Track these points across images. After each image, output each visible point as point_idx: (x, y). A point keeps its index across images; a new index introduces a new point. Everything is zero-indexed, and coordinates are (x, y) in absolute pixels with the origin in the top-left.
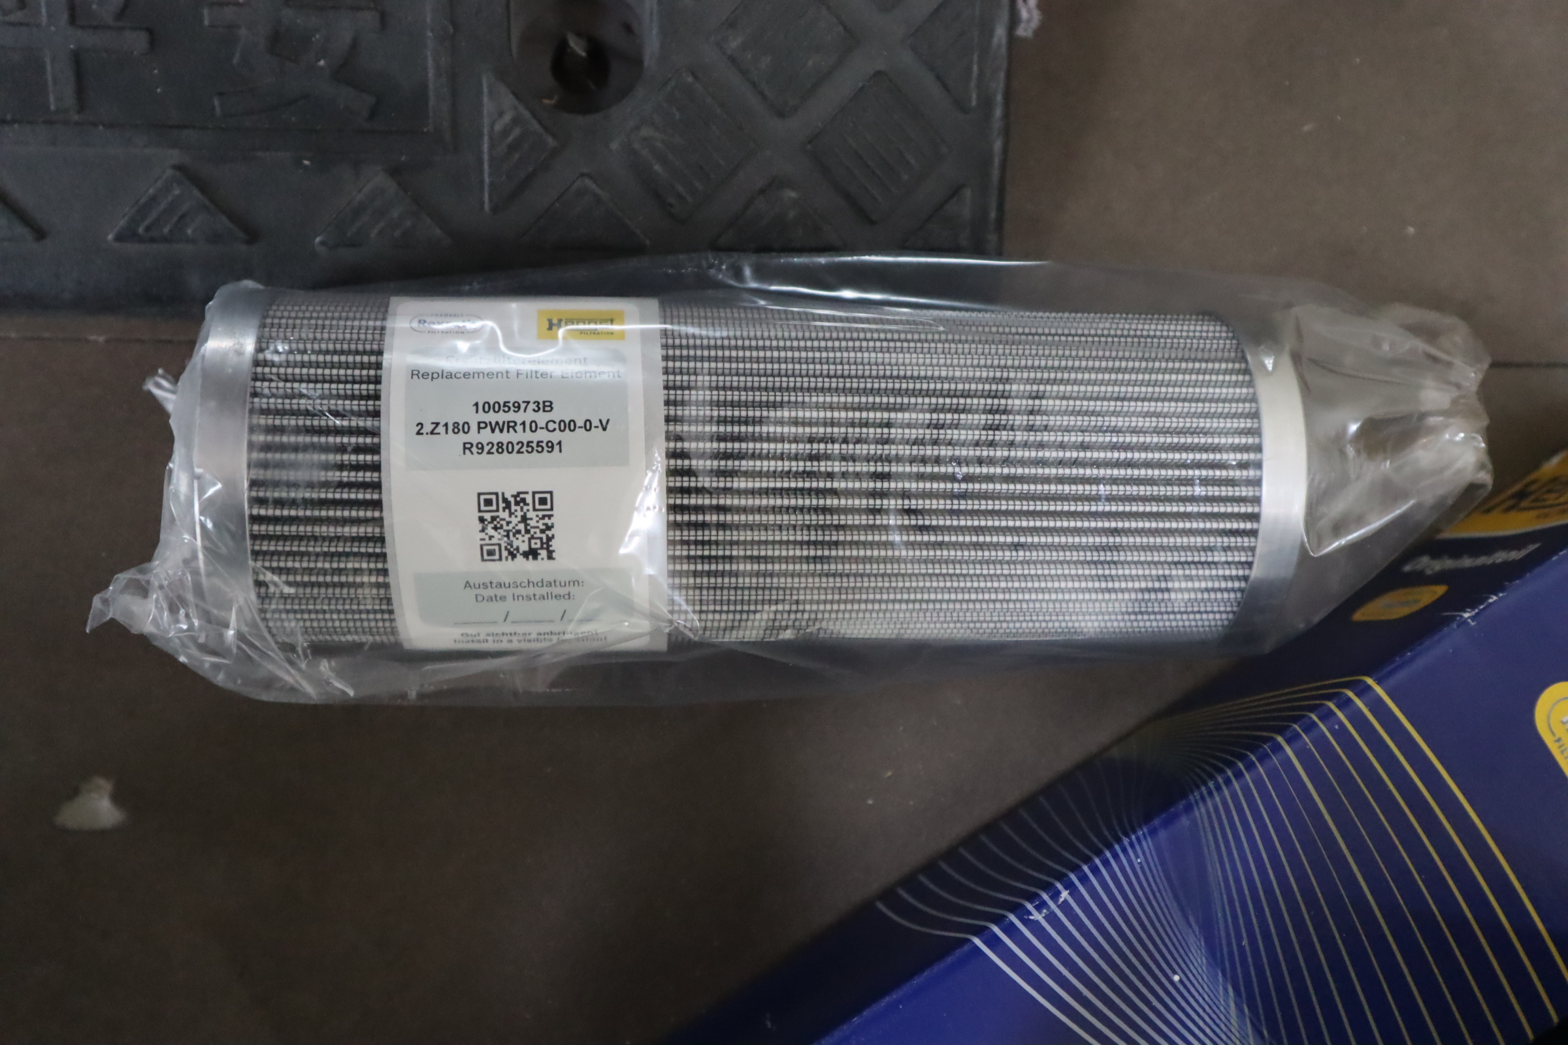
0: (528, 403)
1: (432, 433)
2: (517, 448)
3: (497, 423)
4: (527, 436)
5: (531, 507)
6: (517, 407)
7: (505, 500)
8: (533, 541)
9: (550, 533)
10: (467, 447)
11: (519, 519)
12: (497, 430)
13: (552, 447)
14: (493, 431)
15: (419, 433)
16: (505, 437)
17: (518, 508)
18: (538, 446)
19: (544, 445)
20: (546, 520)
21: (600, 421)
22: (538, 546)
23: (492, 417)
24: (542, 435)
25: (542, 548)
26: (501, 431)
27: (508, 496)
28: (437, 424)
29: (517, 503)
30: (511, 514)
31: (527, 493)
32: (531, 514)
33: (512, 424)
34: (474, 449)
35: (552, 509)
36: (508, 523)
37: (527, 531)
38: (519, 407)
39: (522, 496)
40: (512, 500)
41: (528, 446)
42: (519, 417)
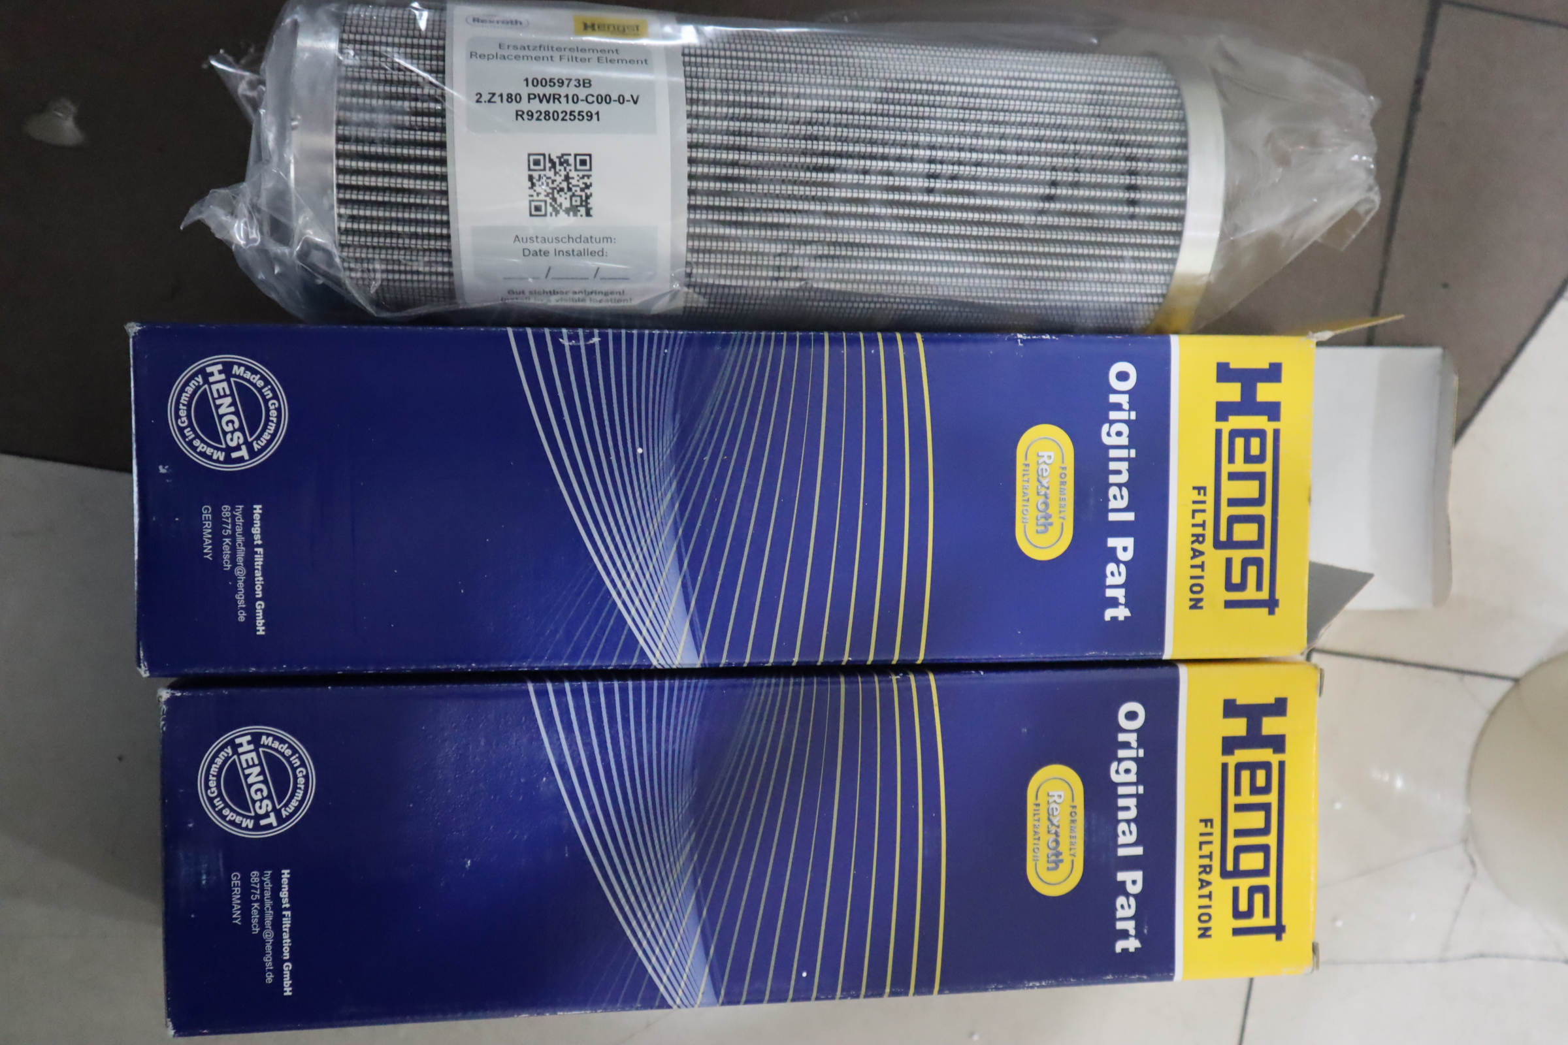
0: (570, 80)
1: (489, 101)
2: (561, 116)
3: (544, 95)
4: (570, 107)
5: (572, 168)
6: (561, 83)
7: (551, 161)
8: (574, 199)
9: (588, 191)
10: (519, 114)
11: (563, 178)
12: (545, 101)
13: (591, 116)
14: (541, 101)
15: (478, 101)
16: (551, 107)
17: (562, 168)
18: (579, 115)
19: (584, 114)
20: (586, 180)
21: (632, 96)
22: (578, 203)
23: (540, 90)
24: (582, 106)
25: (581, 205)
26: (548, 101)
27: (554, 157)
28: (494, 94)
29: (561, 164)
30: (556, 173)
31: (570, 155)
32: (573, 174)
33: (557, 96)
34: (525, 116)
35: (590, 170)
36: (553, 181)
37: (569, 189)
38: (563, 83)
39: (565, 157)
40: (557, 161)
41: (571, 115)
42: (563, 91)
